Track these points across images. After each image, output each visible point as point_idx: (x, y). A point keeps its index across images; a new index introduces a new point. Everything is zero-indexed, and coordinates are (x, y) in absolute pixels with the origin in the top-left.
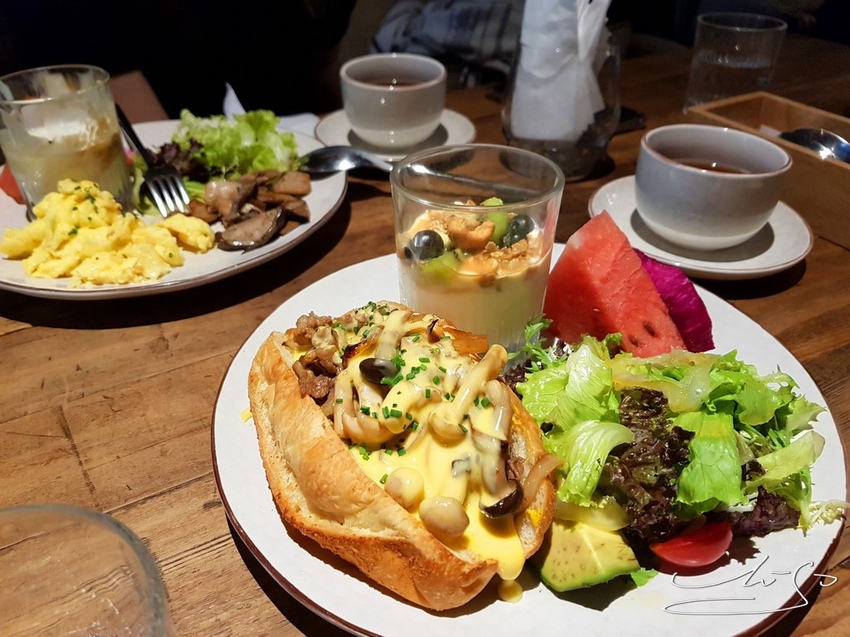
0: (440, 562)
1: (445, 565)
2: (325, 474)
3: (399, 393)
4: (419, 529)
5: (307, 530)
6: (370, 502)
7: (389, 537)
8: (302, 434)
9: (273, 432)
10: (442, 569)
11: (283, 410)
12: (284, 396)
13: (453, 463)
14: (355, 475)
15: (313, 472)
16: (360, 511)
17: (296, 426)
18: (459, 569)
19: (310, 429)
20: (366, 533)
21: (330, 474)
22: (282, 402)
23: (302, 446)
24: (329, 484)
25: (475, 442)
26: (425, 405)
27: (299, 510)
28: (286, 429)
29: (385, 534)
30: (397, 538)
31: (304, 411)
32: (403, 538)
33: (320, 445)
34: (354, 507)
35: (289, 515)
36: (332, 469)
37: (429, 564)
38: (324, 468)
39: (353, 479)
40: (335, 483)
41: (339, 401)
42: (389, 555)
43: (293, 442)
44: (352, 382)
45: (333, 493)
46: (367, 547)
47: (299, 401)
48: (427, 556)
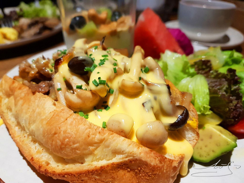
0: (161, 165)
1: (163, 166)
2: (65, 132)
3: (98, 73)
4: (140, 148)
5: (59, 175)
6: (101, 141)
7: (121, 160)
8: (39, 114)
9: (19, 124)
10: (162, 169)
11: (22, 105)
12: (21, 98)
13: (143, 104)
14: (87, 126)
15: (55, 134)
16: (96, 149)
17: (34, 111)
18: (171, 166)
19: (44, 109)
20: (103, 163)
21: (69, 131)
22: (21, 102)
23: (42, 120)
24: (69, 138)
25: (151, 90)
26: (114, 78)
27: (48, 164)
28: (27, 116)
29: (117, 159)
30: (127, 159)
31: (37, 101)
32: (131, 158)
33: (55, 115)
34: (91, 148)
35: (42, 169)
36: (69, 127)
37: (154, 169)
38: (63, 129)
39: (86, 129)
40: (74, 136)
41: (59, 90)
42: (121, 172)
43: (34, 122)
44: (64, 78)
45: (74, 143)
46: (106, 172)
47: (32, 97)
48: (152, 164)
